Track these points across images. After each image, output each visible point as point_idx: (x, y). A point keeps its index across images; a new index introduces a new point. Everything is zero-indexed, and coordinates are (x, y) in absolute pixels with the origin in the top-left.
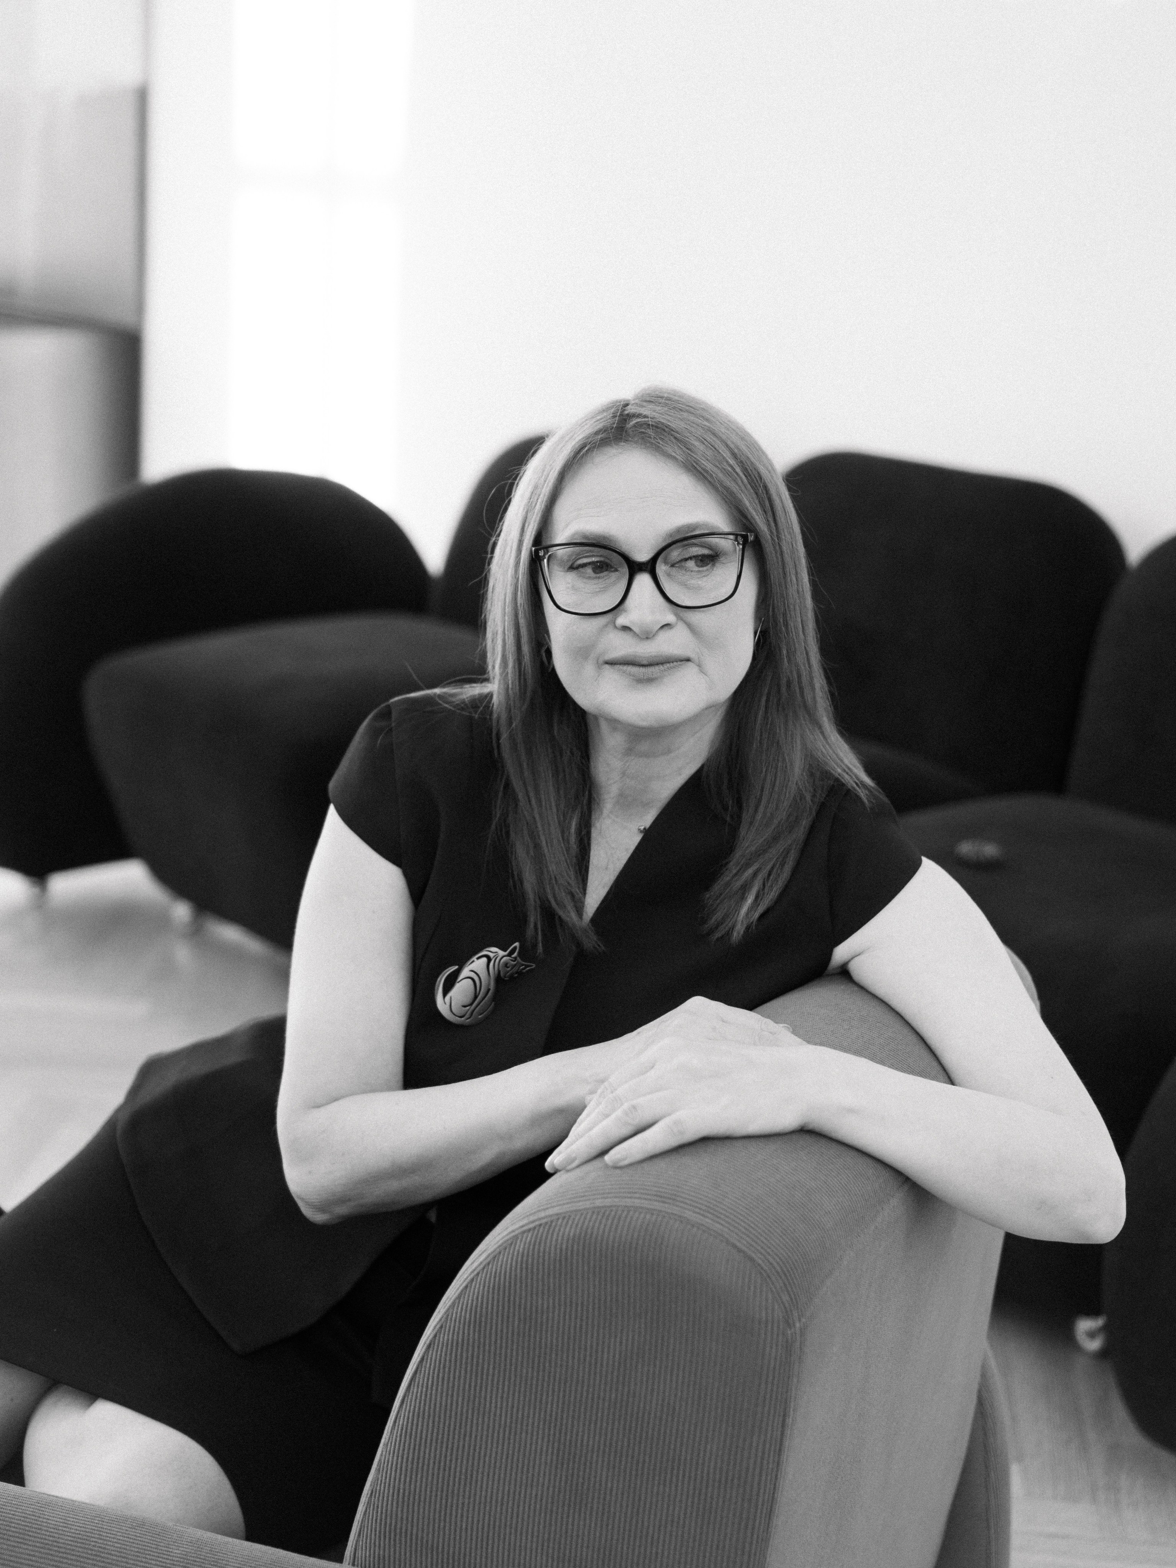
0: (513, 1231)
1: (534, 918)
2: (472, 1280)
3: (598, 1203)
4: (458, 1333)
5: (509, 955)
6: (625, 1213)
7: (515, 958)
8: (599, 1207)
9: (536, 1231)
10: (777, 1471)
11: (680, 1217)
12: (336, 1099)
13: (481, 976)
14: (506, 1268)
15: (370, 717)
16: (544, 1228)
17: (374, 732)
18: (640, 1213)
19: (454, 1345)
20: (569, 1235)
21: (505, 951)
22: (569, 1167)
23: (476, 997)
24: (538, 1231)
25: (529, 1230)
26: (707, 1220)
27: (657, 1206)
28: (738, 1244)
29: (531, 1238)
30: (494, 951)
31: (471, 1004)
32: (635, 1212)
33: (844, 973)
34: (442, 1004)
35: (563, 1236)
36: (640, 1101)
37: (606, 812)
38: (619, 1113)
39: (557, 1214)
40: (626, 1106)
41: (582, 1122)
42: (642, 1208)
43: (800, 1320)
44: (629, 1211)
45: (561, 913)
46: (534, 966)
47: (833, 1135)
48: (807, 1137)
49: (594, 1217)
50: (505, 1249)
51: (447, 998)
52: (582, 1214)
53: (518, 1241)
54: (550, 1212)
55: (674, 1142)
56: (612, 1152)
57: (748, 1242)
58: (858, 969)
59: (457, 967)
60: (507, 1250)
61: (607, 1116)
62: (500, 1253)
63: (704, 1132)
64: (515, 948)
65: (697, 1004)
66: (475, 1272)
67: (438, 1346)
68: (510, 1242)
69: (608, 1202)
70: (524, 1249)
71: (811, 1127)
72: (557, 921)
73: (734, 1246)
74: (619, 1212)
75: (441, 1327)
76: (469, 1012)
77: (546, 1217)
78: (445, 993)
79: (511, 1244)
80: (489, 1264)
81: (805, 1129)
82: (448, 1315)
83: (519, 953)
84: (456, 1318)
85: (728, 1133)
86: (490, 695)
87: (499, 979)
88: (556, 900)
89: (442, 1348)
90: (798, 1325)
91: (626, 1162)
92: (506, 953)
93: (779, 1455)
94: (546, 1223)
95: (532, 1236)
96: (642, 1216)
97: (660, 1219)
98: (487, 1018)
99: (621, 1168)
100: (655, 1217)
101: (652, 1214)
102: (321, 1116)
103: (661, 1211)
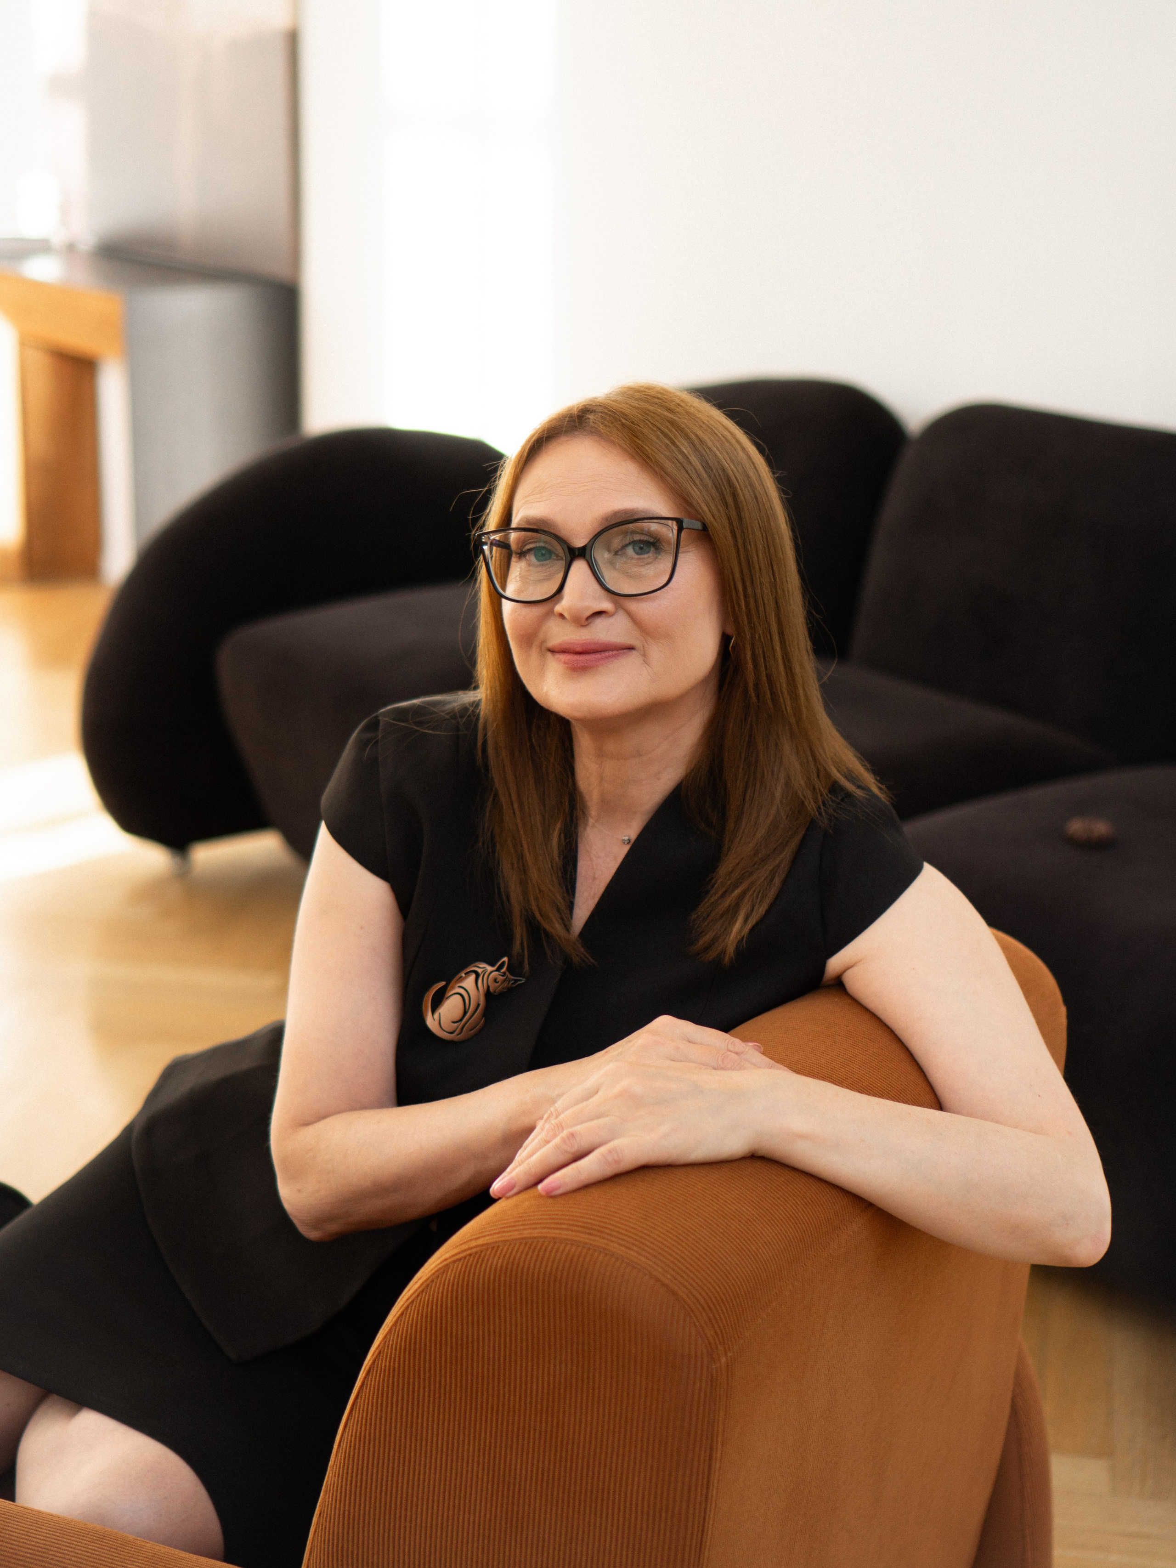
0: (446, 1260)
1: (519, 932)
2: (407, 1307)
3: (526, 1233)
4: (395, 1360)
5: (498, 970)
6: (551, 1245)
7: (504, 973)
8: (525, 1238)
9: (466, 1260)
10: (706, 1505)
11: (604, 1249)
12: (324, 1117)
13: (471, 993)
14: (438, 1297)
15: (359, 728)
16: (474, 1257)
17: (362, 744)
18: (566, 1244)
19: (391, 1370)
20: (497, 1265)
21: (492, 965)
22: (508, 1195)
23: (465, 1013)
24: (468, 1261)
25: (460, 1259)
26: (632, 1253)
27: (583, 1238)
28: (662, 1278)
29: (462, 1267)
30: (483, 967)
31: (461, 1020)
32: (561, 1243)
33: (838, 985)
34: (431, 1022)
35: (491, 1267)
36: (578, 1128)
37: (591, 821)
38: (557, 1140)
39: (487, 1244)
40: (565, 1133)
41: (527, 1146)
42: (568, 1239)
43: (726, 1354)
44: (555, 1243)
45: (545, 925)
46: (523, 980)
47: (787, 1162)
48: (758, 1164)
49: (522, 1247)
50: (438, 1277)
51: (436, 1016)
52: (510, 1245)
53: (450, 1270)
54: (481, 1241)
55: (609, 1171)
56: (546, 1182)
57: (672, 1276)
58: (852, 981)
59: (443, 983)
60: (439, 1279)
61: (548, 1142)
62: (433, 1281)
63: (643, 1159)
64: (503, 963)
65: (664, 1022)
66: (410, 1300)
67: (377, 1372)
68: (442, 1271)
69: (536, 1233)
70: (454, 1277)
71: (761, 1153)
72: (543, 936)
73: (658, 1280)
74: (546, 1244)
75: (380, 1353)
76: (460, 1027)
77: (477, 1246)
78: (433, 1012)
79: (444, 1273)
80: (423, 1291)
81: (756, 1155)
82: (386, 1342)
83: (508, 969)
84: (392, 1345)
85: (669, 1161)
86: (476, 704)
87: (488, 994)
88: (540, 913)
89: (380, 1374)
90: (723, 1360)
91: (560, 1191)
92: (494, 968)
93: (707, 1488)
94: (476, 1253)
95: (462, 1265)
96: (568, 1248)
97: (585, 1250)
98: (476, 1035)
99: (552, 1197)
100: (579, 1249)
101: (578, 1246)
102: (309, 1134)
103: (586, 1243)
